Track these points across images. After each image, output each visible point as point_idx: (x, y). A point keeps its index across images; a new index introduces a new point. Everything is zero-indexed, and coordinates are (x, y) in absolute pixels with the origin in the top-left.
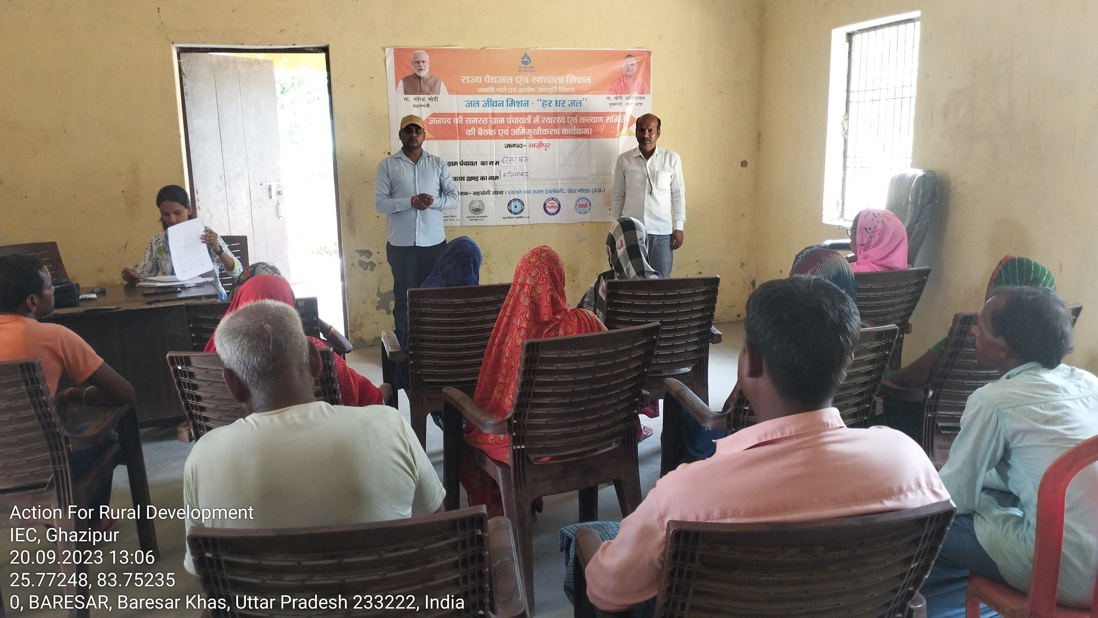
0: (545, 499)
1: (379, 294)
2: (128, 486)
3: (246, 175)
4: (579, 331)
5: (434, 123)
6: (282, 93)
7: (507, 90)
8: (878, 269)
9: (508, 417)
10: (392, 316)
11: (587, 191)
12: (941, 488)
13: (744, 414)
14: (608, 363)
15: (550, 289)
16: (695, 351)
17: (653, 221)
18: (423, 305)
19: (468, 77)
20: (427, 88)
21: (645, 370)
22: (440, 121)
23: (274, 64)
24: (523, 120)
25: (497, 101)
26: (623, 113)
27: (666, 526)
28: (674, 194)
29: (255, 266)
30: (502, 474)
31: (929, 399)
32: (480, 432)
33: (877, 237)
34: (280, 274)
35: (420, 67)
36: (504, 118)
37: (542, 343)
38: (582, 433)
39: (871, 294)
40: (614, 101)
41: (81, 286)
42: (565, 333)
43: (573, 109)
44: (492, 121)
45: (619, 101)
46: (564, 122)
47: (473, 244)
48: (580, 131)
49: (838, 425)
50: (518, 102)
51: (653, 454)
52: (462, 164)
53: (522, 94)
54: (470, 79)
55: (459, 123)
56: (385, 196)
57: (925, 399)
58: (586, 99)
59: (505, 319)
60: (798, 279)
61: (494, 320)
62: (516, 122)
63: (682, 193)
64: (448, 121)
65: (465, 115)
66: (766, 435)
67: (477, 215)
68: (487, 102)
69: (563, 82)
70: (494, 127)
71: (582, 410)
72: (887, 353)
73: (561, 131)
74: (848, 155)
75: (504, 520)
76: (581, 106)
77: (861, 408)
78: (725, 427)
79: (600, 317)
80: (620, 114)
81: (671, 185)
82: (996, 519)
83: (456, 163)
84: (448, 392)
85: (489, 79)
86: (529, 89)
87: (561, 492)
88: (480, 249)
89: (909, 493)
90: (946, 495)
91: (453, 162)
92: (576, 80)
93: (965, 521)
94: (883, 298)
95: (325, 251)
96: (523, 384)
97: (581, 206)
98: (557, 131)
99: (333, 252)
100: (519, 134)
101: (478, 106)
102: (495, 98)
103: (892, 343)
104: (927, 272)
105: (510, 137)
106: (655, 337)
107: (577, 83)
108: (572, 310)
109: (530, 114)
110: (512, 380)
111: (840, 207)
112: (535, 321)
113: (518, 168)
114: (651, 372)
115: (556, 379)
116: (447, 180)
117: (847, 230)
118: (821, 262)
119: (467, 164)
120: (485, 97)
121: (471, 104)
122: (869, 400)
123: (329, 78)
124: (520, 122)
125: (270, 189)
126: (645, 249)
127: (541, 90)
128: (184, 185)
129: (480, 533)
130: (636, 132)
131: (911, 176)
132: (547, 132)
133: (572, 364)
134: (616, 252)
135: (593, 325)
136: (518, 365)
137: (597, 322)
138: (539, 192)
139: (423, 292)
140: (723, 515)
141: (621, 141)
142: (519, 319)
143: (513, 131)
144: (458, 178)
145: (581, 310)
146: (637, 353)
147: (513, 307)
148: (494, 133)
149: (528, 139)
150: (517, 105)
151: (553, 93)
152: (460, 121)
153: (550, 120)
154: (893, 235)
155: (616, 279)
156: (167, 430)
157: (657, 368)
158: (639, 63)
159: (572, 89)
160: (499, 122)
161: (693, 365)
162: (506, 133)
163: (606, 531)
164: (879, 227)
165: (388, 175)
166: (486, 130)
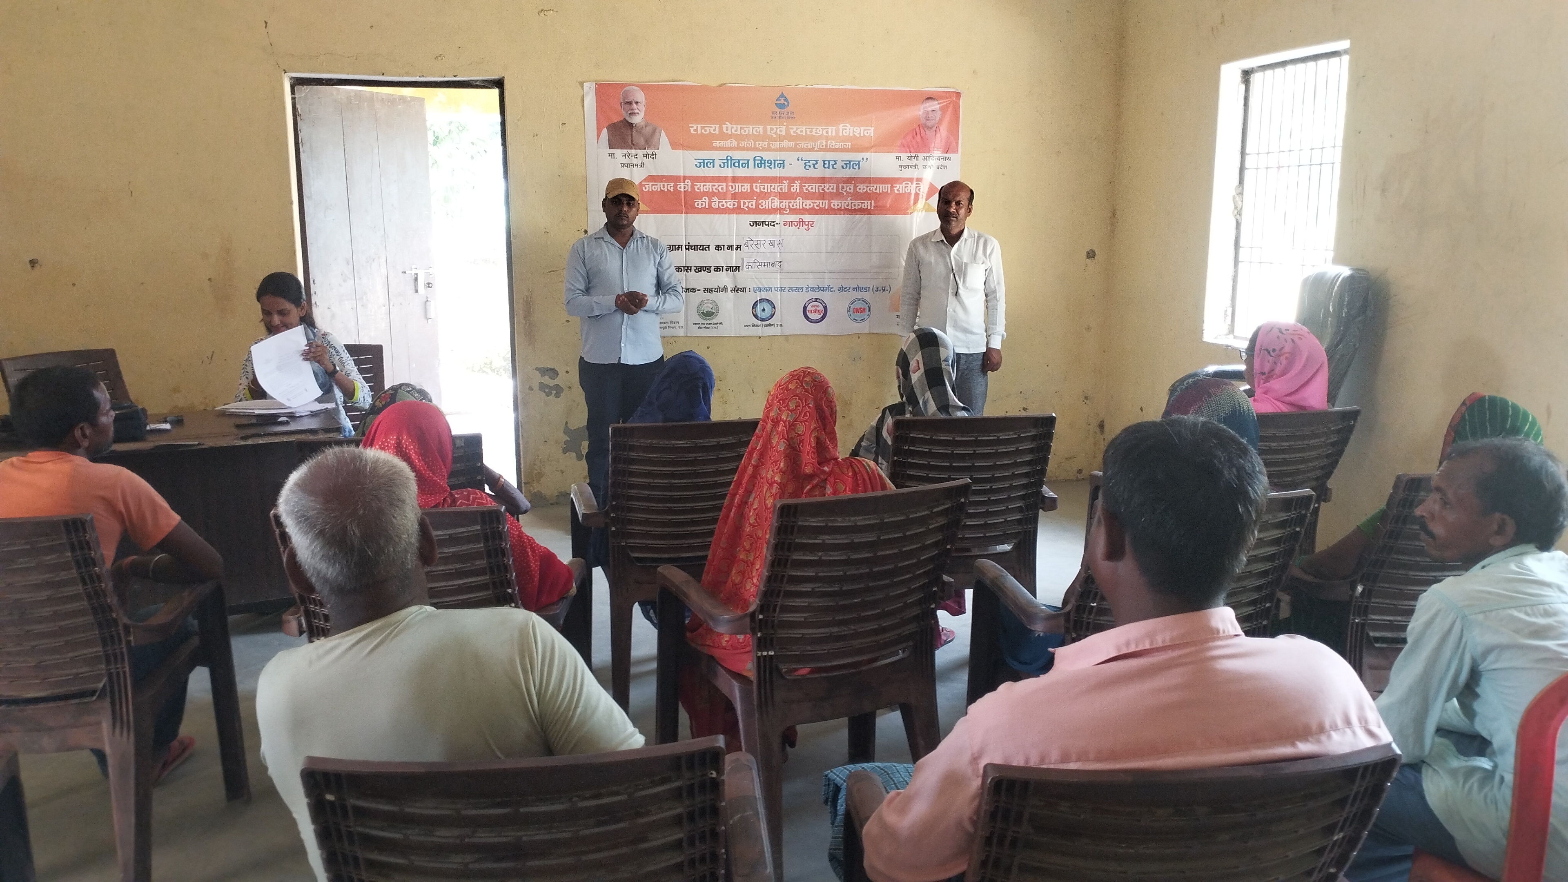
0: (799, 728)
1: (567, 431)
2: (209, 697)
3: (383, 260)
4: (855, 490)
5: (650, 190)
6: (435, 143)
7: (755, 144)
8: (1285, 409)
9: (752, 608)
10: (584, 463)
11: (866, 289)
12: (1379, 727)
13: (1090, 613)
14: (896, 536)
15: (815, 428)
16: (1019, 522)
17: (961, 335)
18: (632, 448)
19: (699, 126)
20: (641, 141)
21: (949, 547)
22: (659, 186)
23: (426, 102)
24: (776, 188)
25: (739, 160)
26: (919, 180)
27: (981, 771)
28: (989, 296)
29: (395, 389)
30: (740, 692)
31: (1357, 598)
32: (710, 631)
33: (1284, 362)
34: (430, 401)
35: (632, 110)
36: (749, 185)
37: (802, 504)
38: (857, 635)
39: (1273, 444)
40: (906, 162)
41: (149, 413)
42: (835, 492)
43: (848, 173)
44: (732, 188)
45: (914, 162)
46: (835, 191)
47: (702, 362)
48: (857, 204)
49: (1233, 633)
50: (769, 162)
51: (956, 667)
52: (688, 249)
53: (775, 150)
54: (702, 128)
55: (685, 190)
56: (580, 292)
57: (1351, 596)
58: (867, 159)
59: (750, 470)
60: (1179, 422)
61: (733, 471)
62: (766, 191)
63: (1001, 293)
64: (671, 187)
65: (695, 179)
66: (1128, 644)
67: (708, 322)
68: (726, 161)
69: (834, 134)
70: (734, 196)
71: (856, 603)
72: (1298, 529)
73: (830, 204)
74: (1241, 244)
75: (745, 757)
76: (859, 169)
77: (1259, 608)
78: (1063, 630)
79: (883, 468)
80: (915, 180)
81: (985, 284)
82: (1453, 773)
83: (679, 247)
84: (666, 573)
85: (730, 128)
86: (786, 144)
87: (824, 719)
88: (712, 369)
89: (1333, 734)
90: (1386, 736)
91: (675, 246)
92: (854, 132)
93: (1409, 774)
94: (1290, 450)
95: (491, 368)
96: (773, 564)
97: (857, 310)
98: (825, 204)
99: (501, 370)
100: (770, 208)
101: (713, 167)
102: (737, 155)
103: (1305, 516)
104: (1355, 414)
105: (757, 211)
106: (963, 500)
107: (855, 135)
108: (844, 460)
109: (786, 178)
110: (757, 557)
111: (1229, 318)
112: (793, 472)
113: (768, 254)
114: (957, 550)
115: (821, 557)
116: (668, 271)
117: (1240, 351)
118: (1210, 396)
119: (695, 248)
120: (723, 154)
121: (702, 163)
122: (1270, 597)
123: (503, 124)
124: (772, 190)
125: (416, 279)
126: (951, 374)
127: (802, 144)
128: (296, 271)
129: (714, 775)
130: (938, 205)
131: (1333, 276)
132: (810, 205)
133: (844, 536)
134: (909, 377)
135: (874, 481)
136: (768, 536)
137: (880, 477)
138: (798, 289)
139: (632, 429)
140: (1065, 758)
141: (915, 219)
142: (771, 470)
143: (762, 202)
144: (682, 268)
145: (858, 460)
146: (937, 522)
147: (762, 452)
148: (734, 205)
149: (784, 214)
150: (768, 166)
151: (820, 150)
152: (687, 187)
153: (814, 188)
154: (1308, 359)
155: (908, 416)
156: (266, 617)
157: (964, 545)
158: (943, 109)
159: (847, 144)
160: (743, 190)
161: (1015, 541)
162: (752, 205)
163: (890, 777)
164: (1287, 349)
165: (584, 264)
166: (724, 201)
